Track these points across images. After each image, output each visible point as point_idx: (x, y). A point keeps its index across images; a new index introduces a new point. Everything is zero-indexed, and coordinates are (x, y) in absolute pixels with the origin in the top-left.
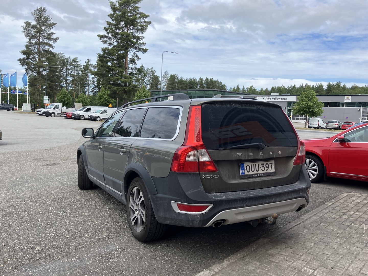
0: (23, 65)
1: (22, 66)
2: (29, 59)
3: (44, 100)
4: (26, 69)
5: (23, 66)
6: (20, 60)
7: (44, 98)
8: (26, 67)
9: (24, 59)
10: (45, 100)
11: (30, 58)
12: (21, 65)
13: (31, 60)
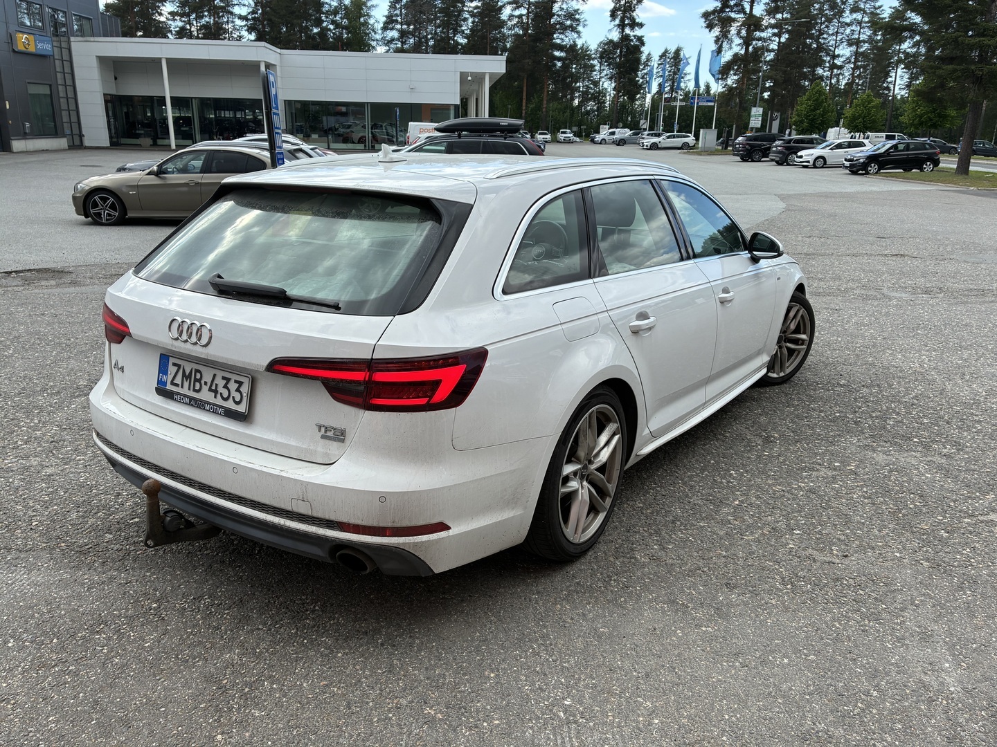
0: (710, 27)
1: (707, 30)
2: (727, 10)
3: (751, 119)
4: (717, 37)
5: (710, 31)
6: (706, 15)
7: (753, 113)
8: (716, 31)
9: (714, 12)
10: (754, 119)
11: (728, 6)
12: (707, 27)
13: (732, 11)
